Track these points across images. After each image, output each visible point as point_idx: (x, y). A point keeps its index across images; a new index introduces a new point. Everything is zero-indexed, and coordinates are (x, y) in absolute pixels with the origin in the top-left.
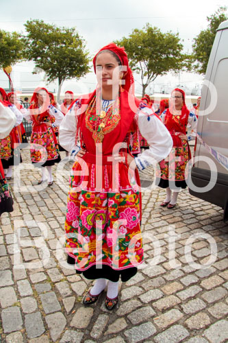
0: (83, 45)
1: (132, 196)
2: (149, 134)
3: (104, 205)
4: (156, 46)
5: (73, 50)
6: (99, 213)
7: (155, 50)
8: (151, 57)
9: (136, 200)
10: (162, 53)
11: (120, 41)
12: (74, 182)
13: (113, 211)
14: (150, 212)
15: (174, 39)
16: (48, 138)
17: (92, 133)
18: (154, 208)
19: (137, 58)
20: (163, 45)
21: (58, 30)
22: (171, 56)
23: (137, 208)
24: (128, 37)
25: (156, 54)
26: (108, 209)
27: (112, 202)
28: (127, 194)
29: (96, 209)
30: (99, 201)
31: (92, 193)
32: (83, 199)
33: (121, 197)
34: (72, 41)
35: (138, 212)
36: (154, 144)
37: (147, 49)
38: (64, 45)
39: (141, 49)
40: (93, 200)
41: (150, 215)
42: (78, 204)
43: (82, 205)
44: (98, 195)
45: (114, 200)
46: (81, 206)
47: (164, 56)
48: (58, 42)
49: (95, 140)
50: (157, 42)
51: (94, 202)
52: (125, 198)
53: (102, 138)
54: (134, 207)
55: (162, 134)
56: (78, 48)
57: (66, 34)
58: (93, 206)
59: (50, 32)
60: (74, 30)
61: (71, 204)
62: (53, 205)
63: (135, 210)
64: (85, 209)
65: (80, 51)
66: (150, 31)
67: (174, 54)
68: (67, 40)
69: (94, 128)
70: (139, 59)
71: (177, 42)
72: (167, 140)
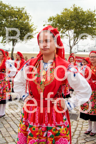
0: (29, 19)
1: (64, 129)
2: (75, 85)
3: (44, 135)
4: (79, 20)
5: (23, 23)
6: (41, 141)
7: (79, 23)
8: (76, 27)
9: (67, 132)
10: (83, 24)
11: (55, 17)
12: (24, 118)
13: (51, 140)
14: (77, 139)
15: (92, 15)
16: (5, 84)
17: (36, 85)
18: (79, 135)
19: (66, 28)
20: (84, 19)
21: (12, 8)
22: (90, 26)
23: (68, 138)
24: (60, 14)
25: (79, 25)
26: (47, 138)
27: (50, 134)
28: (61, 127)
29: (39, 138)
30: (42, 133)
31: (37, 127)
32: (30, 132)
33: (56, 130)
34: (22, 16)
35: (69, 141)
36: (79, 92)
37: (73, 22)
38: (16, 19)
39: (69, 22)
40: (37, 132)
41: (77, 141)
42: (26, 135)
43: (30, 136)
44: (40, 128)
45: (52, 132)
46: (28, 137)
47: (85, 27)
48: (12, 16)
49: (39, 90)
50: (80, 17)
51: (37, 134)
52: (59, 131)
53: (43, 88)
54: (66, 137)
55: (84, 85)
56: (26, 21)
57: (18, 12)
58: (37, 136)
59: (7, 9)
60: (23, 9)
61: (21, 134)
62: (7, 133)
63: (67, 140)
64: (31, 139)
65: (28, 23)
66: (76, 9)
67: (91, 25)
68: (19, 15)
69: (38, 82)
70: (68, 29)
71: (94, 17)
72: (87, 89)
